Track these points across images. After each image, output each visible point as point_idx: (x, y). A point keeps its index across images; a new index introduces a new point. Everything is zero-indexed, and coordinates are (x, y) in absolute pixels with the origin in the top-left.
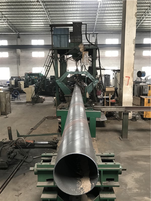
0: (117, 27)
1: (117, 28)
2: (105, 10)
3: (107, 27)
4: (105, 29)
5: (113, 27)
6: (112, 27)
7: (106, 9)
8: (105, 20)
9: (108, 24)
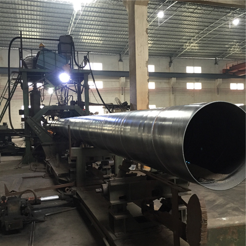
0: (99, 46)
1: (101, 47)
2: (83, 20)
3: (86, 44)
4: (82, 47)
5: (94, 45)
6: (92, 45)
7: (84, 18)
8: (82, 34)
9: (87, 40)
